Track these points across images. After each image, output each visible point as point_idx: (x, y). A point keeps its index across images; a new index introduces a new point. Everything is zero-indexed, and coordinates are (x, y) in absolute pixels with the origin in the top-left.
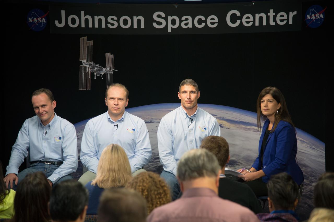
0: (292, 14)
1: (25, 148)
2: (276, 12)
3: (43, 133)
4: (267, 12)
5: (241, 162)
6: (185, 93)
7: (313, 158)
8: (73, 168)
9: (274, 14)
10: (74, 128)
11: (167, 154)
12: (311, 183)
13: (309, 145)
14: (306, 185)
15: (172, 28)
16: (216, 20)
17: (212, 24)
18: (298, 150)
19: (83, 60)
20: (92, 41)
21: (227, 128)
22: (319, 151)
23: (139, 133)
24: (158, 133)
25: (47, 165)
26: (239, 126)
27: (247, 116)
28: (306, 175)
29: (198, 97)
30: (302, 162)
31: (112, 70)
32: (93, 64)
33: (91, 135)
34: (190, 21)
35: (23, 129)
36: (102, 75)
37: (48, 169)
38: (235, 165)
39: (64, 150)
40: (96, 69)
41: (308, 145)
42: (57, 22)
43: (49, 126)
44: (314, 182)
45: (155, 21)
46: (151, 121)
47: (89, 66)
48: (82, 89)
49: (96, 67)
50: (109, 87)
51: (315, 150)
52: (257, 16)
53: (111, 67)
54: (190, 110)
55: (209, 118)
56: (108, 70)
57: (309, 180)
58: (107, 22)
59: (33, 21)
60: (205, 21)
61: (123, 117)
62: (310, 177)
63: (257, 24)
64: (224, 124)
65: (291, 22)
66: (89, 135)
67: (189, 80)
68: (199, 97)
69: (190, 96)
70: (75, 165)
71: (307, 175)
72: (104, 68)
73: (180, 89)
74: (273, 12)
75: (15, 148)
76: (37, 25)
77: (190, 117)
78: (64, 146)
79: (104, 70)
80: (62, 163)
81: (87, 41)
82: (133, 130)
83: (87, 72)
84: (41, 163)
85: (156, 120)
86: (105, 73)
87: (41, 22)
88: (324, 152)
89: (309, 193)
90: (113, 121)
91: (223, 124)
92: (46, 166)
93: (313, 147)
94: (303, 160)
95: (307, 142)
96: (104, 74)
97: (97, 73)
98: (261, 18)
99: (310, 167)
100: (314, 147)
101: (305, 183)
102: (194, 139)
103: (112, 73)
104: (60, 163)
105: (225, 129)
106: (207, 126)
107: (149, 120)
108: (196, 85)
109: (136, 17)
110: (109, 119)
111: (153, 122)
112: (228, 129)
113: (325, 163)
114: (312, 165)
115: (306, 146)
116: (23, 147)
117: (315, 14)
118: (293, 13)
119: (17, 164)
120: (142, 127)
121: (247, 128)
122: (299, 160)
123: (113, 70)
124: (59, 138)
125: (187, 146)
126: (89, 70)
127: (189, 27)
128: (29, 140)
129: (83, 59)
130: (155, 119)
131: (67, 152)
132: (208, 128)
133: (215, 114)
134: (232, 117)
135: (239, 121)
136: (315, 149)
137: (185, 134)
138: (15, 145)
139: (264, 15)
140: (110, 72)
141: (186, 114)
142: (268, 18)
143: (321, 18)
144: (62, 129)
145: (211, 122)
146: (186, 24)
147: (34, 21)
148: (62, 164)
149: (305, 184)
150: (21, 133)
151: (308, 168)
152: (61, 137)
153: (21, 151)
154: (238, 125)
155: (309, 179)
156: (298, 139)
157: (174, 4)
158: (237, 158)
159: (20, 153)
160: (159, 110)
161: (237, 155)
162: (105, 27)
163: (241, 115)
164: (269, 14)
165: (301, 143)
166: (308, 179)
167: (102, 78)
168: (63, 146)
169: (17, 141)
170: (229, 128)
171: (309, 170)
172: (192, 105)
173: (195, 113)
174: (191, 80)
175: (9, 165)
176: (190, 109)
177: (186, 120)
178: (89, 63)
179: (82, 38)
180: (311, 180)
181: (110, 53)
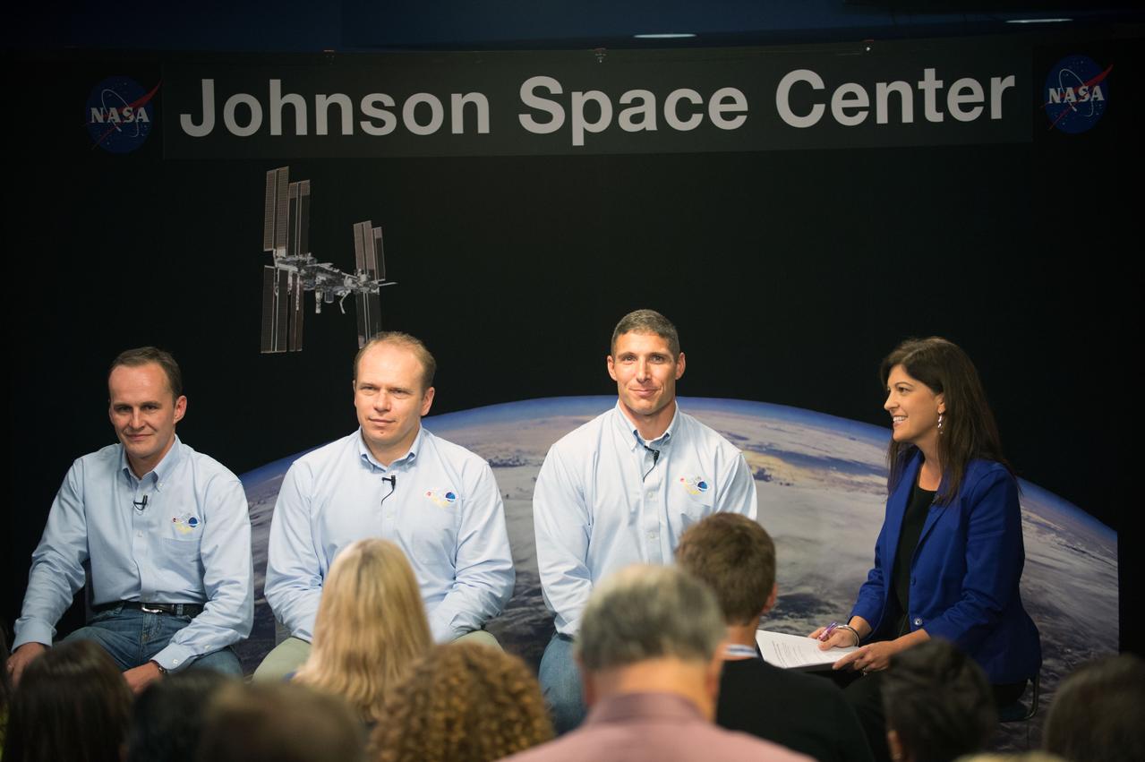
0: (998, 86)
1: (72, 557)
2: (947, 78)
3: (135, 503)
4: (914, 78)
5: (832, 601)
6: (630, 362)
7: (1076, 583)
8: (237, 627)
9: (940, 84)
10: (241, 486)
11: (567, 576)
13: (1064, 538)
14: (1056, 679)
15: (586, 132)
16: (742, 104)
17: (728, 116)
18: (1027, 555)
19: (275, 247)
20: (309, 181)
21: (783, 482)
22: (1099, 559)
23: (471, 505)
24: (535, 502)
25: (150, 617)
26: (826, 474)
27: (854, 439)
28: (1054, 642)
29: (679, 375)
30: (1043, 600)
31: (376, 282)
32: (310, 261)
33: (303, 513)
34: (649, 107)
35: (67, 492)
36: (342, 300)
37: (153, 631)
38: (812, 612)
39: (206, 564)
40: (321, 278)
41: (1060, 539)
42: (186, 121)
43: (155, 478)
45: (527, 109)
46: (516, 459)
47: (296, 269)
48: (274, 350)
49: (322, 271)
50: (366, 343)
51: (1085, 555)
52: (883, 90)
53: (372, 272)
54: (648, 420)
55: (717, 448)
56: (361, 282)
57: (1065, 661)
58: (359, 116)
59: (105, 119)
60: (703, 108)
61: (413, 450)
62: (1069, 650)
63: (882, 117)
64: (772, 467)
65: (996, 113)
66: (295, 514)
67: (644, 314)
68: (682, 372)
69: (647, 371)
70: (247, 617)
71: (1059, 643)
72: (348, 275)
73: (614, 346)
74: (937, 79)
75: (39, 560)
76: (120, 130)
77: (648, 443)
78: (205, 550)
79: (350, 281)
80: (202, 611)
81: (290, 182)
82: (449, 495)
83: (290, 289)
84: (129, 610)
85: (533, 458)
86: (352, 291)
87: (134, 121)
88: (1116, 564)
90: (379, 465)
91: (769, 469)
92: (148, 620)
93: (1079, 545)
94: (1046, 591)
95: (1059, 528)
96: (349, 294)
97: (324, 294)
98: (895, 99)
99: (1068, 616)
100: (1082, 546)
101: (1052, 671)
102: (664, 524)
103: (378, 290)
104: (195, 609)
105: (778, 485)
106: (708, 478)
107: (508, 458)
108: (672, 331)
109: (461, 95)
110: (365, 456)
111: (523, 462)
112: (788, 487)
113: (1117, 602)
114: (1074, 608)
115: (1053, 543)
116: (68, 556)
117: (1076, 86)
118: (1002, 81)
119: (47, 612)
120: (480, 485)
121: (852, 483)
122: (1031, 591)
123: (380, 283)
124: (188, 520)
125: (639, 549)
126: (296, 284)
127: (647, 129)
128: (84, 528)
129: (275, 244)
130: (529, 453)
131: (218, 571)
132: (713, 480)
133: (743, 435)
134: (801, 444)
135: (827, 457)
136: (1084, 552)
137: (633, 503)
138: (39, 548)
139: (904, 88)
140: (368, 289)
141: (635, 433)
142: (919, 97)
143: (1096, 99)
144: (199, 491)
145: (724, 460)
146: (637, 119)
147: (110, 118)
148: (200, 613)
149: (1051, 673)
150: (61, 506)
151: (1062, 618)
152: (197, 517)
153: (61, 570)
154: (821, 473)
155: (1065, 657)
156: (1027, 520)
157: (594, 48)
158: (819, 587)
159: (58, 574)
160: (544, 422)
161: (819, 577)
162: (351, 132)
163: (834, 437)
164: (921, 85)
165: (1038, 532)
166: (1062, 656)
167: (343, 312)
168: (203, 551)
169: (46, 534)
170: (791, 482)
171: (1064, 624)
172: (654, 404)
173: (668, 431)
174: (652, 314)
175: (24, 617)
176: (648, 416)
177: (635, 455)
178: (296, 258)
179: (271, 173)
180: (1070, 661)
181: (368, 223)
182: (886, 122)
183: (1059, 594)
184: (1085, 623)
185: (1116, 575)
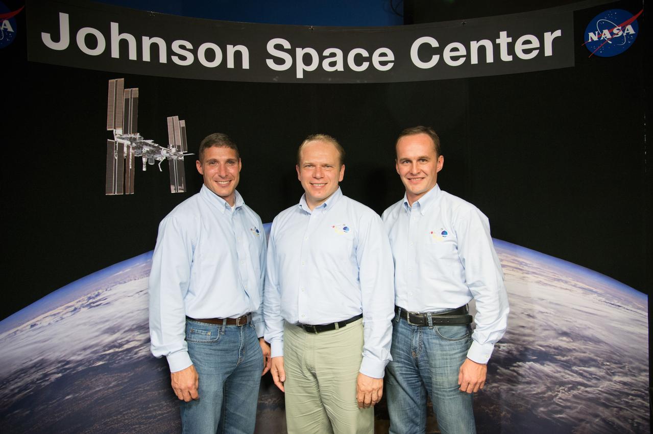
0: (550, 37)
2: (514, 35)
4: (493, 37)
7: (613, 324)
9: (510, 40)
12: (610, 375)
13: (603, 297)
15: (304, 71)
16: (391, 56)
17: (383, 63)
19: (115, 128)
20: (138, 88)
22: (631, 311)
28: (595, 358)
31: (181, 153)
32: (139, 138)
34: (339, 58)
36: (160, 163)
40: (146, 149)
41: (601, 298)
44: (617, 374)
45: (271, 57)
47: (129, 143)
48: (114, 193)
49: (147, 144)
51: (620, 308)
52: (474, 46)
53: (179, 147)
56: (173, 152)
57: (605, 369)
58: (170, 53)
60: (369, 59)
62: (608, 363)
63: (474, 60)
65: (548, 52)
71: (599, 359)
72: (163, 148)
74: (508, 36)
79: (165, 152)
81: (125, 88)
83: (125, 155)
86: (166, 157)
88: (647, 314)
89: (605, 395)
93: (615, 302)
94: (589, 328)
95: (599, 291)
96: (164, 160)
97: (148, 159)
98: (482, 50)
99: (607, 343)
100: (618, 302)
103: (183, 158)
109: (232, 46)
113: (647, 337)
114: (611, 339)
115: (595, 300)
118: (552, 34)
122: (578, 327)
123: (184, 153)
126: (130, 152)
127: (338, 70)
129: (115, 126)
136: (619, 306)
139: (487, 44)
140: (176, 157)
142: (497, 48)
146: (333, 64)
149: (594, 376)
151: (601, 344)
155: (605, 367)
162: (165, 62)
164: (498, 41)
165: (583, 293)
166: (602, 366)
167: (161, 170)
171: (604, 348)
178: (129, 136)
179: (112, 82)
180: (608, 370)
181: (177, 117)
182: (477, 63)
183: (600, 330)
184: (619, 348)
185: (647, 321)
